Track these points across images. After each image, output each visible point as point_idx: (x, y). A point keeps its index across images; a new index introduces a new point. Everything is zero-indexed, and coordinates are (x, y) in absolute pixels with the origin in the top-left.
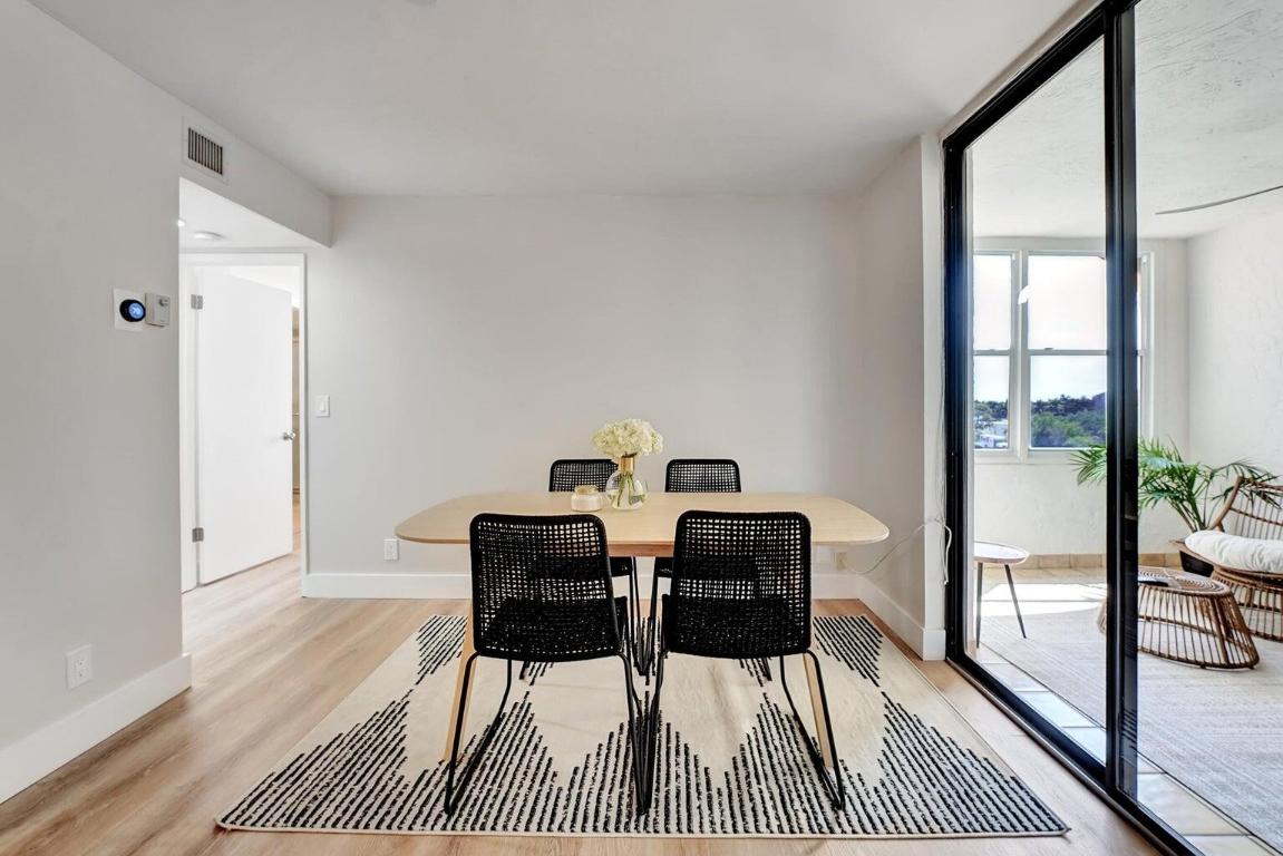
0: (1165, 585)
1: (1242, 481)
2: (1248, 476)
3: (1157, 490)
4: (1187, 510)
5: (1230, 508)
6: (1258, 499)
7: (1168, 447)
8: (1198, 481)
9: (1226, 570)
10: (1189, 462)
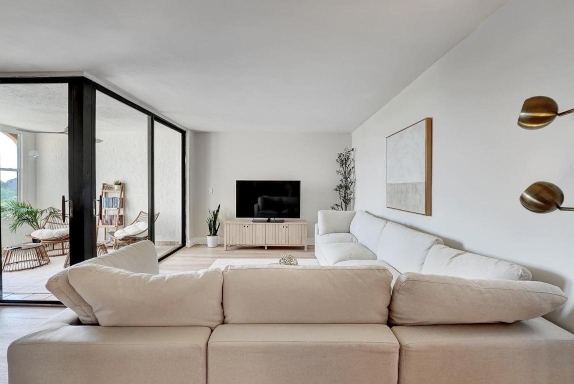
0: (21, 248)
1: (51, 213)
2: (53, 211)
3: (23, 219)
4: (34, 225)
5: (47, 222)
6: (55, 217)
7: (27, 204)
8: (38, 215)
9: (44, 240)
10: (34, 209)
